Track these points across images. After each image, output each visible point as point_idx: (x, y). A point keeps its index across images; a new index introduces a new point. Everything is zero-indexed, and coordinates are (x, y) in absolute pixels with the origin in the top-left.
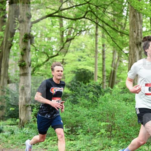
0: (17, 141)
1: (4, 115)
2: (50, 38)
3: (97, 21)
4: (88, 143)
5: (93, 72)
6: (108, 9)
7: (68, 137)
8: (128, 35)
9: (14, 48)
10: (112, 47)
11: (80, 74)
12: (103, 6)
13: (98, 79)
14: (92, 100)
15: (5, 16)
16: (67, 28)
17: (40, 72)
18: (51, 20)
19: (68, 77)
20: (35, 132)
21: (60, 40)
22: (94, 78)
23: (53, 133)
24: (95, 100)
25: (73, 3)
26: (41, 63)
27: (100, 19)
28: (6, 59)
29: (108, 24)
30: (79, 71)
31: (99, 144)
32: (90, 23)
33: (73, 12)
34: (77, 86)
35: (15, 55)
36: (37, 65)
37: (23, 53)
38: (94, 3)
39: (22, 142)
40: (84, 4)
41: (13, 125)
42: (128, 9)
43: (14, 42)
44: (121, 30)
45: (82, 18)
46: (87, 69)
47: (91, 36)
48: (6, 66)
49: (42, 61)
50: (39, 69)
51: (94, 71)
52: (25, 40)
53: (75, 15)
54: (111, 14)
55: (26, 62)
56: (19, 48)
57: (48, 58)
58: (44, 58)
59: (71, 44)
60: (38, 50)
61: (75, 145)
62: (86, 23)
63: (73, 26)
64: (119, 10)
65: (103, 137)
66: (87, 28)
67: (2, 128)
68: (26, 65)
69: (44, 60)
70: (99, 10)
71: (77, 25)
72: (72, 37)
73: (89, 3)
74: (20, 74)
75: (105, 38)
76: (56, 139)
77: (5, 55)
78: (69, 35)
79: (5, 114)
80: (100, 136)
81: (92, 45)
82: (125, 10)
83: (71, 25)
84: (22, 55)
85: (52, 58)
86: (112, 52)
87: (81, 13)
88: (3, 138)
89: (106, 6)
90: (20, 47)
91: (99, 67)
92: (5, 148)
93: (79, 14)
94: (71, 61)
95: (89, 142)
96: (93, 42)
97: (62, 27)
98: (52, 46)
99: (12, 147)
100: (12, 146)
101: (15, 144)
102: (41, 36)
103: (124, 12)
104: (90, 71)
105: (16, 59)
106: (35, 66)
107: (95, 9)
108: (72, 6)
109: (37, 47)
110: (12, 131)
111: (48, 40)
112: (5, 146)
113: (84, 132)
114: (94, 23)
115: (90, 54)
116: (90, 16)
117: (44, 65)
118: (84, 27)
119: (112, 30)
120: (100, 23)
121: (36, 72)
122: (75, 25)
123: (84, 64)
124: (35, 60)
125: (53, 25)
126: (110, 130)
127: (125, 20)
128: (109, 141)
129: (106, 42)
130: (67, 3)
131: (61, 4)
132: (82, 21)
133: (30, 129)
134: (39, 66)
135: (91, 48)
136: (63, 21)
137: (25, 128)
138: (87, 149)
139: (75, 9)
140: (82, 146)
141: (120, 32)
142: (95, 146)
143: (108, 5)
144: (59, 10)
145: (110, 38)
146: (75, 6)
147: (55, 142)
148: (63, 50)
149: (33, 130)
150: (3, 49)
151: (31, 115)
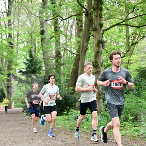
2: (118, 43)
7: (133, 124)
9: (89, 51)
11: (142, 72)
15: (82, 26)
16: (132, 34)
18: (119, 28)
19: (133, 74)
21: (127, 44)
25: (137, 14)
28: (83, 60)
30: (142, 70)
33: (138, 21)
34: (140, 82)
35: (89, 57)
36: (107, 65)
37: (96, 55)
41: (88, 113)
43: (89, 46)
45: (144, 26)
52: (97, 45)
53: (138, 24)
55: (99, 62)
59: (135, 47)
60: (108, 53)
61: (139, 130)
68: (98, 65)
72: (137, 41)
74: (93, 72)
76: (123, 126)
77: (81, 57)
78: (133, 40)
83: (136, 31)
84: (96, 57)
90: (94, 51)
93: (142, 22)
94: (135, 61)
97: (128, 34)
98: (120, 49)
100: (87, 130)
101: (90, 129)
102: (111, 41)
105: (90, 60)
106: (105, 66)
109: (107, 50)
110: (87, 119)
111: (116, 44)
122: (139, 31)
124: (106, 61)
125: (120, 32)
130: (132, 14)
132: (144, 28)
133: (101, 117)
134: (109, 66)
136: (129, 28)
139: (139, 19)
140: (144, 131)
144: (125, 20)
146: (139, 16)
147: (122, 128)
148: (129, 52)
149: (104, 118)
150: (80, 52)
151: (103, 106)
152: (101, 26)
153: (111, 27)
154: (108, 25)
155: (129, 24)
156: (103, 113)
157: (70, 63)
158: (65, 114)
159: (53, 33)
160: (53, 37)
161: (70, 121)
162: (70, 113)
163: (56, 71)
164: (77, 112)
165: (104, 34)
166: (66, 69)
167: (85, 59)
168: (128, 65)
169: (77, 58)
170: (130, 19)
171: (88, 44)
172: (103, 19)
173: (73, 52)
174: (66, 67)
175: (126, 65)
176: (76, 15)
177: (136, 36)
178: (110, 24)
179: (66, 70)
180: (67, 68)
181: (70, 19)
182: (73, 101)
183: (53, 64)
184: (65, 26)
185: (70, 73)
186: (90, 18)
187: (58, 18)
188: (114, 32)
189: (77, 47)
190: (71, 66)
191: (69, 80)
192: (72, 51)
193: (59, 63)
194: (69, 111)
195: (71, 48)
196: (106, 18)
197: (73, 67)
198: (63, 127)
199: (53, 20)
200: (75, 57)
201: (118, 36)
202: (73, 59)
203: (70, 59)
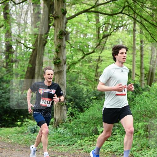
0: (52, 141)
2: (86, 35)
3: (135, 16)
6: (146, 4)
9: (49, 45)
10: (151, 43)
12: (141, 1)
13: (136, 77)
14: (130, 99)
16: (103, 24)
17: (75, 70)
18: (87, 16)
20: (70, 132)
21: (97, 36)
22: (132, 76)
23: (89, 133)
24: (133, 99)
26: (77, 60)
27: (138, 14)
28: (41, 56)
29: (147, 19)
31: (136, 144)
33: (110, 8)
35: (49, 52)
36: (72, 63)
37: (58, 50)
39: (57, 143)
43: (49, 38)
45: (119, 13)
47: (129, 32)
48: (41, 64)
49: (77, 59)
50: (74, 67)
52: (60, 37)
53: (111, 11)
54: (150, 8)
55: (61, 59)
56: (54, 45)
57: (83, 55)
58: (79, 55)
59: (108, 40)
60: (73, 47)
61: (112, 145)
62: (124, 19)
63: (109, 22)
65: (142, 138)
66: (125, 24)
67: (37, 127)
68: (61, 63)
69: (80, 57)
70: (138, 5)
72: (109, 33)
74: (55, 71)
76: (92, 140)
77: (39, 52)
78: (105, 31)
80: (138, 136)
81: (130, 41)
83: (108, 20)
84: (57, 52)
85: (88, 56)
86: (150, 48)
87: (119, 8)
89: (145, 1)
90: (56, 44)
91: (137, 65)
92: (40, 148)
93: (116, 9)
94: (107, 58)
96: (130, 38)
97: (98, 23)
98: (88, 43)
101: (50, 144)
102: (76, 33)
105: (51, 56)
106: (70, 64)
107: (133, 3)
109: (72, 44)
111: (84, 36)
112: (40, 146)
113: (122, 133)
114: (131, 18)
116: (128, 11)
117: (79, 62)
118: (121, 23)
119: (151, 26)
120: (138, 19)
121: (71, 69)
122: (112, 21)
124: (70, 58)
125: (89, 20)
128: (147, 142)
129: (144, 39)
132: (119, 16)
133: (65, 129)
134: (74, 63)
135: (129, 44)
136: (100, 16)
137: (60, 127)
140: (119, 147)
142: (133, 146)
144: (95, 5)
145: (149, 34)
147: (91, 143)
148: (99, 47)
149: (69, 130)
150: (37, 46)
151: (66, 115)
152: (64, 13)
153: (77, 15)
154: (73, 12)
155: (99, 11)
156: (67, 124)
157: (24, 59)
158: (18, 125)
159: (2, 21)
160: (3, 26)
161: (25, 134)
162: (25, 124)
163: (7, 69)
164: (34, 123)
165: (68, 23)
166: (19, 67)
167: (44, 55)
168: (98, 63)
169: (34, 54)
170: (101, 4)
171: (48, 36)
172: (67, 4)
173: (28, 46)
174: (19, 65)
177: (108, 27)
179: (19, 69)
180: (21, 66)
181: (24, 3)
183: (3, 62)
184: (18, 12)
185: (25, 73)
186: (50, 3)
187: (9, 2)
188: (81, 21)
189: (34, 40)
190: (26, 63)
192: (26, 44)
193: (10, 60)
194: (24, 122)
195: (26, 40)
196: (70, 4)
197: (29, 65)
198: (15, 142)
199: (2, 4)
200: (30, 52)
201: (86, 26)
202: (28, 54)
203: (24, 54)
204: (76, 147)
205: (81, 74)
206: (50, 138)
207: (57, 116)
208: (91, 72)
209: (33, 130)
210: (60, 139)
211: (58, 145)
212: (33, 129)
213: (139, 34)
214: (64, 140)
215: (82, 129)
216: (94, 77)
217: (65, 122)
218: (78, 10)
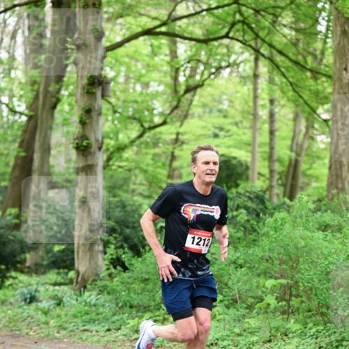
0: (71, 321)
1: (39, 261)
2: (146, 85)
3: (258, 44)
4: (235, 326)
5: (246, 162)
6: (283, 18)
8: (329, 77)
9: (64, 107)
10: (292, 105)
12: (271, 11)
13: (259, 179)
14: (245, 229)
16: (187, 60)
17: (123, 164)
18: (149, 43)
19: (190, 174)
20: (111, 301)
21: (171, 88)
22: (250, 177)
23: (153, 304)
24: (253, 228)
25: (201, 4)
26: (127, 141)
27: (263, 41)
28: (46, 133)
29: (284, 51)
31: (260, 329)
32: (241, 50)
33: (202, 25)
35: (66, 122)
36: (117, 146)
37: (84, 118)
38: (250, 4)
39: (81, 325)
40: (228, 5)
41: (60, 284)
42: (328, 16)
43: (64, 92)
44: (315, 65)
45: (222, 38)
46: (233, 155)
47: (243, 79)
48: (45, 150)
49: (128, 138)
50: (121, 157)
51: (249, 159)
52: (88, 90)
53: (205, 32)
54: (291, 28)
55: (92, 140)
56: (76, 108)
57: (142, 129)
58: (132, 129)
59: (196, 98)
60: (120, 113)
62: (231, 50)
63: (200, 56)
64: (308, 19)
65: (271, 314)
66: (235, 61)
67: (36, 291)
68: (91, 147)
69: (134, 134)
70: (263, 20)
71: (211, 55)
72: (199, 81)
73: (239, 4)
74: (77, 166)
75: (277, 85)
76: (161, 318)
77: (42, 123)
78: (191, 76)
79: (43, 259)
80: (262, 311)
81: (245, 100)
82: (323, 19)
83: (198, 52)
84: (83, 123)
85: (153, 132)
86: (291, 116)
87: (220, 27)
88: (37, 314)
89: (279, 10)
90: (79, 106)
91: (262, 152)
92: (43, 338)
93: (215, 28)
94: (195, 137)
95: (238, 325)
96: (247, 93)
97: (175, 60)
98: (153, 103)
99: (58, 335)
100: (58, 332)
101: (65, 329)
102: (126, 80)
103: (320, 24)
104: (240, 161)
105: (68, 132)
106: (111, 149)
107: (252, 16)
108: (198, 9)
109: (117, 105)
110: (57, 299)
111: (143, 88)
112: (43, 333)
113: (226, 303)
114: (250, 48)
115: (241, 122)
116: (242, 34)
117: (132, 145)
118: (226, 58)
119: (293, 66)
120: (265, 50)
121: (114, 162)
122: (206, 53)
123: (227, 145)
124: (111, 135)
125: (154, 53)
126: (287, 297)
127: (322, 42)
128: (284, 323)
129: (278, 94)
130: (187, 4)
131: (173, 5)
132: (221, 44)
133: (99, 294)
134: (121, 149)
135: (243, 107)
136: (179, 44)
137: (88, 291)
138: (232, 340)
139: (207, 18)
140: (220, 334)
141: (311, 70)
142: (252, 333)
143: (283, 8)
144: (167, 20)
145: (289, 84)
146: (207, 10)
148: (177, 112)
149: (108, 298)
150: (37, 110)
151: (102, 263)
153: (128, 40)
154: (119, 34)
155: (177, 32)
156: (104, 283)
157: (8, 139)
161: (9, 307)
162: (10, 283)
164: (29, 280)
165: (108, 60)
167: (53, 129)
168: (174, 148)
169: (30, 126)
170: (181, 18)
171: (61, 87)
172: (106, 16)
173: (18, 109)
175: (170, 148)
176: (26, 4)
177: (197, 68)
178: (124, 31)
181: (8, 13)
182: (18, 249)
185: (9, 170)
188: (137, 54)
189: (31, 95)
190: (12, 147)
191: (6, 188)
192: (14, 106)
194: (7, 278)
195: (11, 96)
197: (19, 152)
200: (22, 122)
202: (16, 127)
203: (9, 128)
204: (124, 335)
205: (137, 171)
206: (66, 315)
207: (82, 265)
208: (158, 167)
209: (29, 296)
210: (88, 317)
211: (85, 330)
212: (28, 294)
213: (266, 83)
214: (98, 320)
215: (138, 294)
216: (165, 179)
217: (101, 280)
218: (131, 30)
